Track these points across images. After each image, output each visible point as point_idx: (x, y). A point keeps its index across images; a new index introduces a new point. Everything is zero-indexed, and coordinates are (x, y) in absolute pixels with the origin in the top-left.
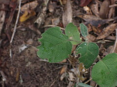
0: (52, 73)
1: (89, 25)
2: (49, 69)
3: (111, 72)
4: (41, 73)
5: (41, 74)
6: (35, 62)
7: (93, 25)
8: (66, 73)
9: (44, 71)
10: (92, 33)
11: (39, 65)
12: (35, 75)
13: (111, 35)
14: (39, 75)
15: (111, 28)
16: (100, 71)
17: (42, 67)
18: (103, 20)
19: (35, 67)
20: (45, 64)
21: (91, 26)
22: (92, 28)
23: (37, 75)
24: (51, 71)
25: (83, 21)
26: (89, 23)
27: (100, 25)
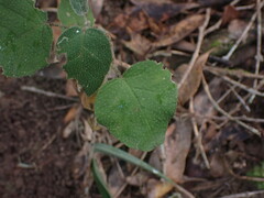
0: (49, 120)
1: (141, 14)
2: (44, 112)
3: (143, 108)
4: (23, 118)
5: (24, 121)
6: (13, 93)
7: (150, 15)
9: (31, 114)
11: (21, 101)
12: (9, 120)
14: (17, 123)
15: (189, 24)
17: (28, 104)
18: (175, 6)
19: (11, 105)
20: (35, 98)
21: (145, 16)
22: (147, 23)
23: (13, 121)
24: (49, 116)
25: (127, 4)
26: (140, 10)
27: (165, 17)
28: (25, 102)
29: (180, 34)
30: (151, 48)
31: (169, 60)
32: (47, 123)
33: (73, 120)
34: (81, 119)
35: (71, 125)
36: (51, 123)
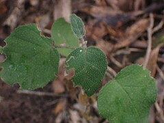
0: (41, 113)
1: (101, 24)
2: (36, 108)
4: (21, 115)
5: (23, 117)
6: (10, 96)
7: (109, 24)
8: (65, 113)
9: (26, 111)
10: (107, 38)
11: (17, 101)
12: (11, 118)
13: (139, 39)
14: (17, 119)
15: (139, 27)
16: (112, 99)
17: (23, 104)
18: (126, 15)
19: (10, 105)
20: (28, 98)
21: (104, 25)
22: (106, 30)
23: (14, 118)
24: (40, 110)
25: (90, 18)
27: (120, 24)
28: (21, 102)
29: (134, 36)
30: (113, 49)
31: (128, 56)
32: (40, 116)
33: (61, 111)
34: (67, 110)
35: (60, 115)
36: (43, 116)
